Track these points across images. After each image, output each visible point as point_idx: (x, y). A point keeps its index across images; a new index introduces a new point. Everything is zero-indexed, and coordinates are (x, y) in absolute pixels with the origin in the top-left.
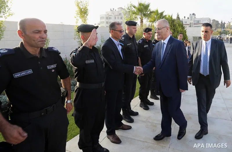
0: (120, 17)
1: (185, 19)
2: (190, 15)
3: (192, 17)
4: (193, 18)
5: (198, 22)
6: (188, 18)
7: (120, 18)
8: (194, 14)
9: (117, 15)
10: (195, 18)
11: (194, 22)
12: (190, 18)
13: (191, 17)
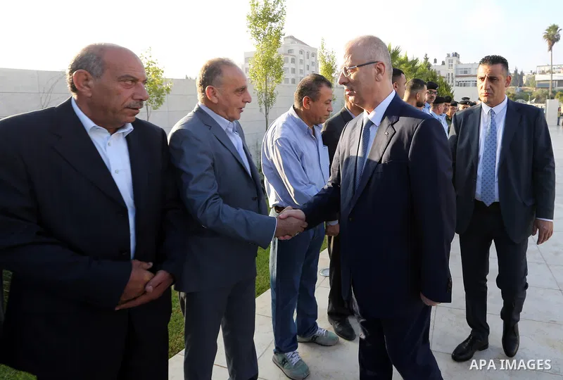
0: (290, 58)
1: (436, 64)
2: (449, 55)
3: (452, 60)
4: (454, 63)
5: (466, 72)
6: (443, 63)
7: (290, 61)
8: (456, 55)
9: (285, 54)
10: (459, 63)
11: (457, 72)
12: (446, 63)
13: (449, 61)
